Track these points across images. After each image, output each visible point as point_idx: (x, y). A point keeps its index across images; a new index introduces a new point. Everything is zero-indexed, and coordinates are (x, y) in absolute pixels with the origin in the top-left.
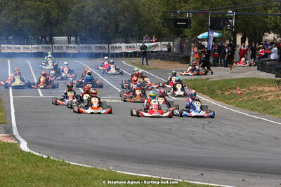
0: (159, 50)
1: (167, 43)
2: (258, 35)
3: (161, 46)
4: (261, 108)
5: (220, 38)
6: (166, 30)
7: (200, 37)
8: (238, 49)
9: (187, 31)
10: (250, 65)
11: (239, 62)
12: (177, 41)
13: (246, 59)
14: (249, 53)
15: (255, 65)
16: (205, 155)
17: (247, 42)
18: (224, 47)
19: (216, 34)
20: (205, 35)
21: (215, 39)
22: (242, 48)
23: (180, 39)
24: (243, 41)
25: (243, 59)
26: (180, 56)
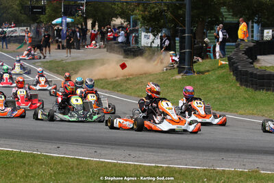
0: (17, 34)
1: (25, 28)
2: (106, 20)
3: (19, 31)
4: (110, 86)
5: (72, 23)
6: (23, 17)
7: (54, 22)
8: (89, 34)
9: (43, 17)
10: (100, 48)
11: (90, 45)
12: (34, 27)
13: (96, 42)
14: (99, 36)
15: (105, 48)
16: (61, 130)
17: (97, 26)
18: (76, 31)
19: (69, 20)
20: (59, 20)
21: (68, 24)
22: (93, 32)
23: (36, 24)
24: (93, 26)
25: (94, 42)
26: (36, 40)
